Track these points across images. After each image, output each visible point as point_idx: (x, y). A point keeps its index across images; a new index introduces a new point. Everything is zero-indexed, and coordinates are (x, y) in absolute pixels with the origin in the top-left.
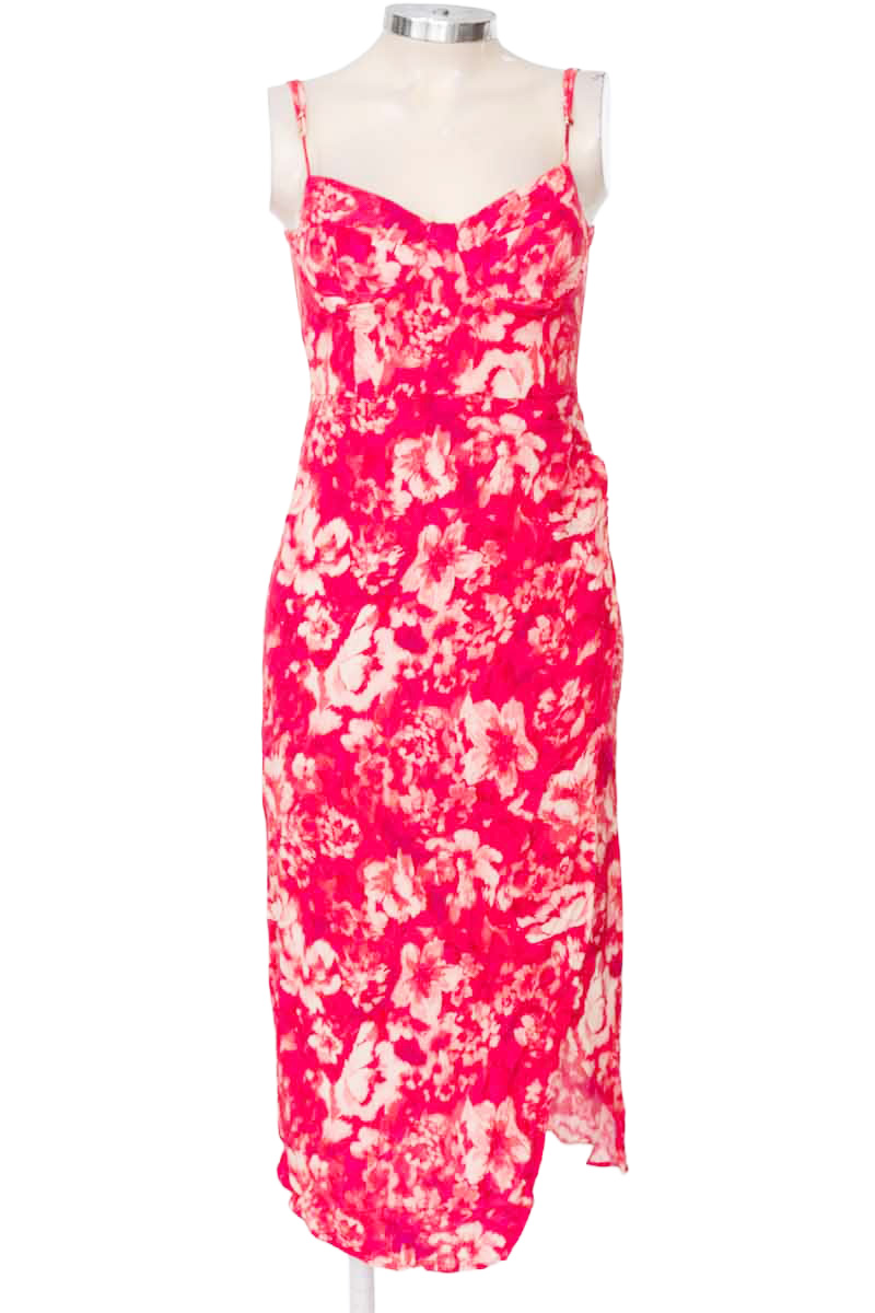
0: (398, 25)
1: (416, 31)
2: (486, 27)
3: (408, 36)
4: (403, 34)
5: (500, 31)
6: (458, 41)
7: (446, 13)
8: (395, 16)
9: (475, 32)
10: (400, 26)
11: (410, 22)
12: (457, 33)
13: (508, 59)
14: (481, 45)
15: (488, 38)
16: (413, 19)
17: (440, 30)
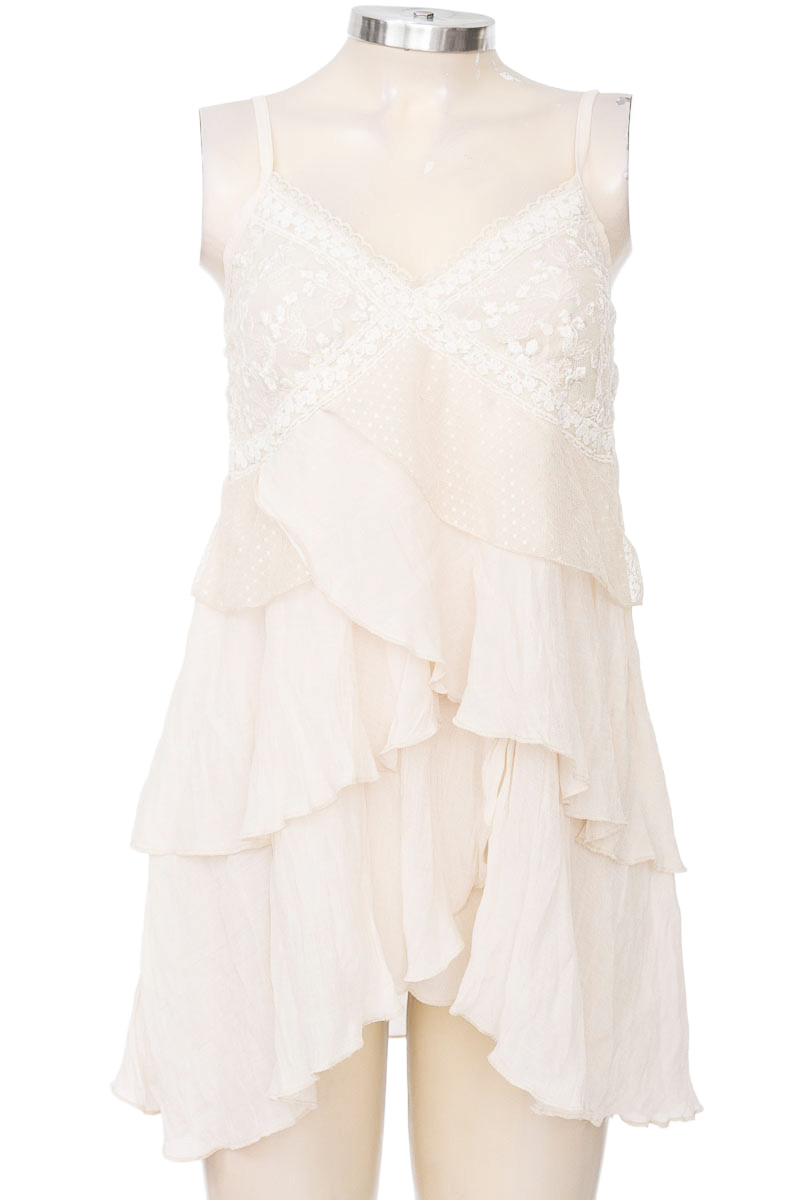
0: (369, 27)
1: (392, 37)
2: (482, 33)
3: (383, 44)
4: (375, 41)
5: (501, 41)
6: (446, 51)
7: (431, 16)
8: (364, 18)
9: (468, 39)
10: (371, 30)
11: (385, 25)
12: (443, 43)
13: (509, 78)
14: (475, 57)
15: (484, 49)
16: (390, 23)
17: (424, 37)
